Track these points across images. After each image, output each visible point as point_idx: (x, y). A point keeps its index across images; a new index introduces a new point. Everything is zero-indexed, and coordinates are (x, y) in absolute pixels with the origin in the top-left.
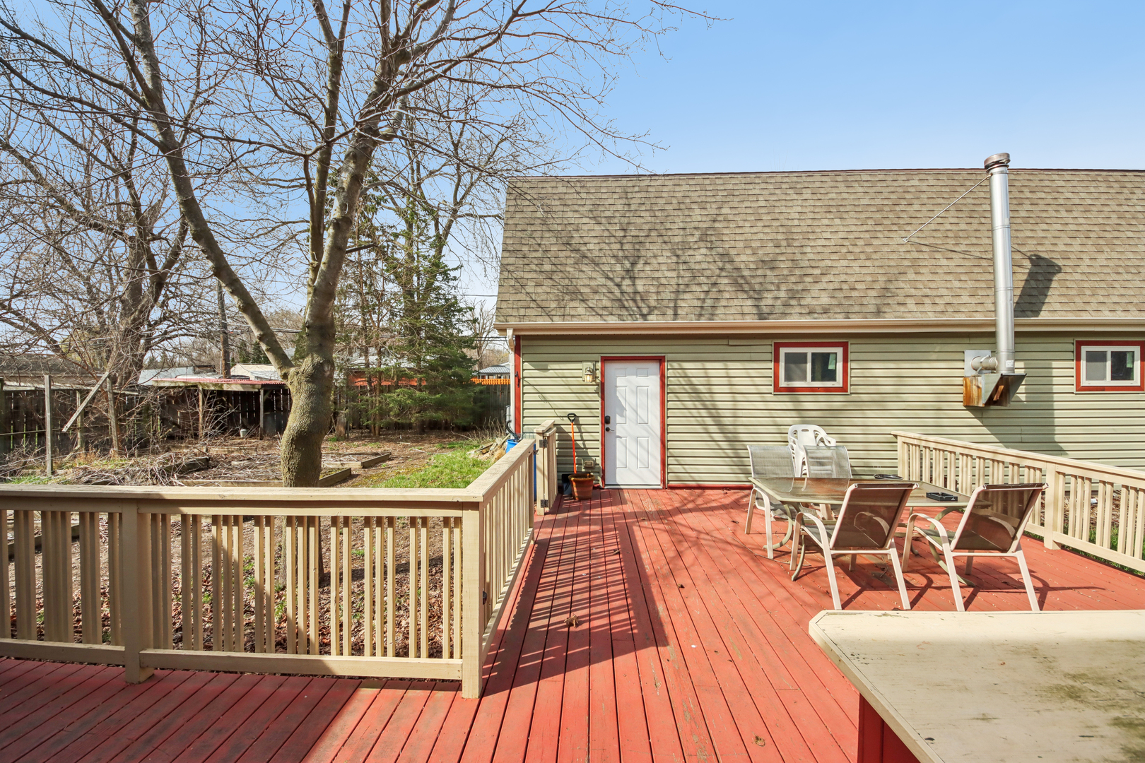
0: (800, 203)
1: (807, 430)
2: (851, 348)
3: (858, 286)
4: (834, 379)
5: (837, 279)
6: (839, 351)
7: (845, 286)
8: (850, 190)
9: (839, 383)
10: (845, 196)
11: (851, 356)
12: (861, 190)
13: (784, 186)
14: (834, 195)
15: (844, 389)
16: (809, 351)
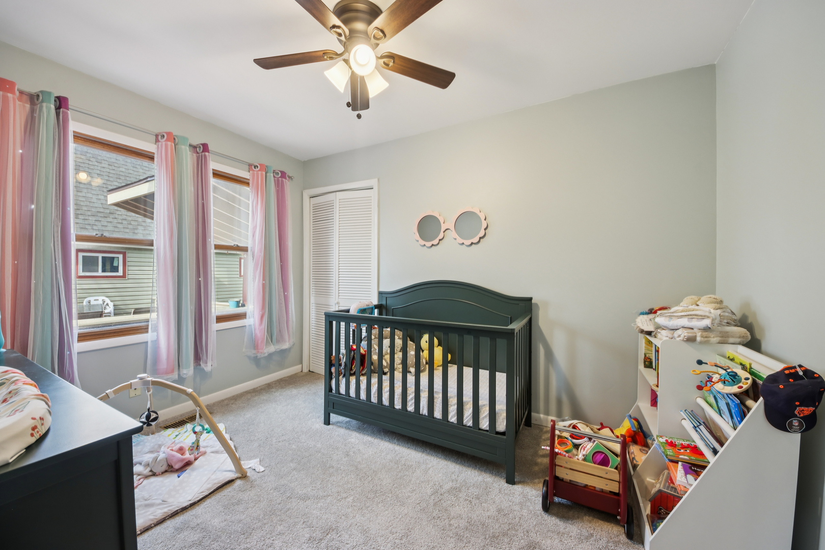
0: (99, 168)
1: (98, 300)
2: (128, 255)
3: (133, 223)
4: (118, 271)
5: (120, 217)
6: (121, 256)
7: (124, 222)
8: (135, 169)
9: (120, 273)
10: (132, 172)
11: (128, 259)
12: (141, 171)
13: (88, 155)
14: (124, 169)
15: (124, 276)
16: (100, 256)
